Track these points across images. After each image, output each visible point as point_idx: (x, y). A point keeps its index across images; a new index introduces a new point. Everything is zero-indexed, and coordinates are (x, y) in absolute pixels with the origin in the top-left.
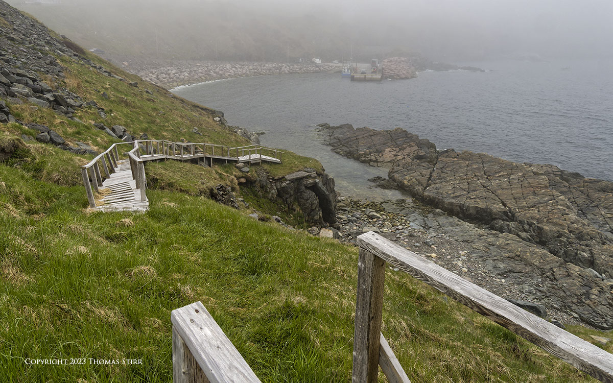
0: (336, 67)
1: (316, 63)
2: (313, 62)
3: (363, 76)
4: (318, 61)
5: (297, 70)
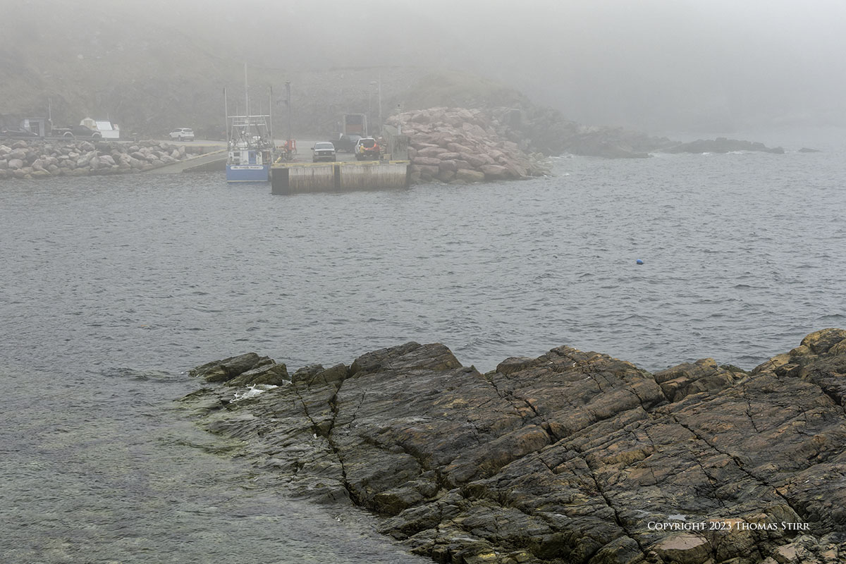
0: (189, 150)
1: (98, 136)
2: (88, 133)
3: (325, 170)
4: (106, 129)
5: (12, 163)
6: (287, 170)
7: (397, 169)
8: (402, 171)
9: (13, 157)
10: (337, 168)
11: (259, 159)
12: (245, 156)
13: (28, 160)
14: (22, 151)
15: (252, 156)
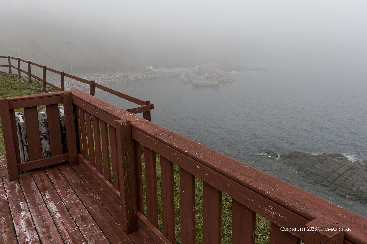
5: (140, 77)
6: (197, 83)
7: (217, 82)
8: (217, 83)
9: (140, 76)
10: (206, 82)
11: (186, 77)
12: (183, 77)
13: (143, 76)
14: (141, 75)
15: (185, 76)
